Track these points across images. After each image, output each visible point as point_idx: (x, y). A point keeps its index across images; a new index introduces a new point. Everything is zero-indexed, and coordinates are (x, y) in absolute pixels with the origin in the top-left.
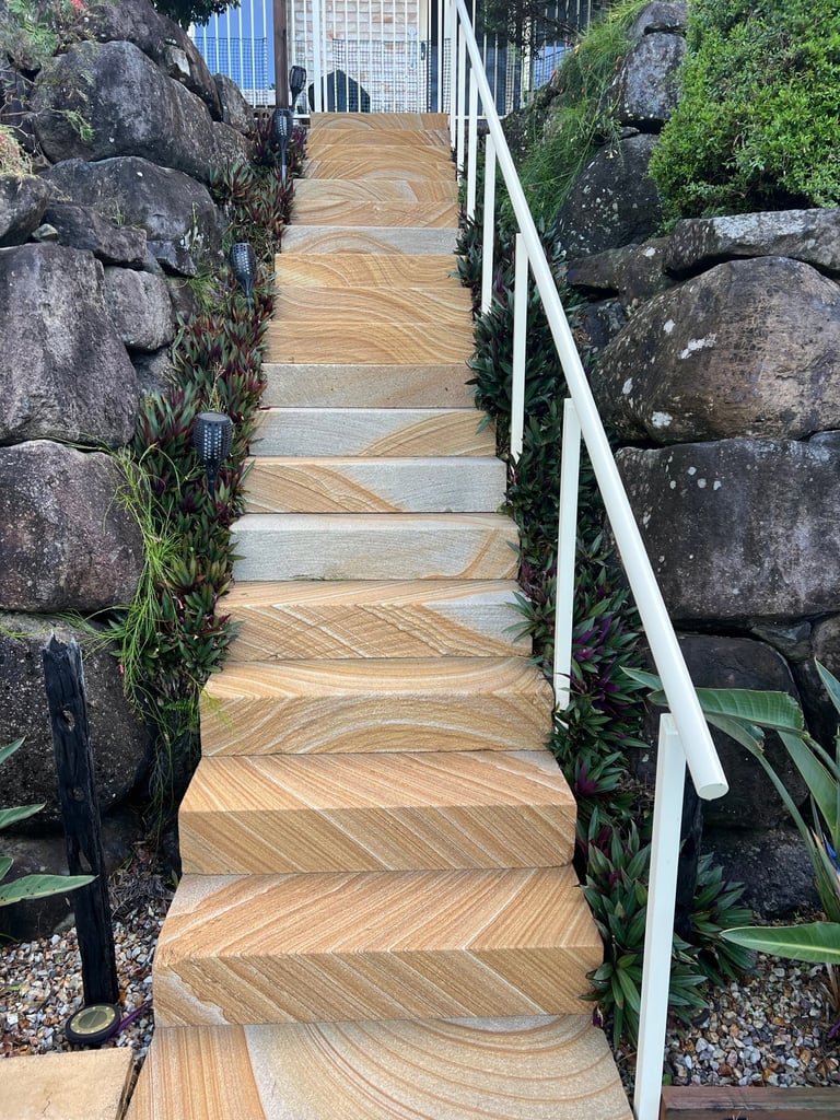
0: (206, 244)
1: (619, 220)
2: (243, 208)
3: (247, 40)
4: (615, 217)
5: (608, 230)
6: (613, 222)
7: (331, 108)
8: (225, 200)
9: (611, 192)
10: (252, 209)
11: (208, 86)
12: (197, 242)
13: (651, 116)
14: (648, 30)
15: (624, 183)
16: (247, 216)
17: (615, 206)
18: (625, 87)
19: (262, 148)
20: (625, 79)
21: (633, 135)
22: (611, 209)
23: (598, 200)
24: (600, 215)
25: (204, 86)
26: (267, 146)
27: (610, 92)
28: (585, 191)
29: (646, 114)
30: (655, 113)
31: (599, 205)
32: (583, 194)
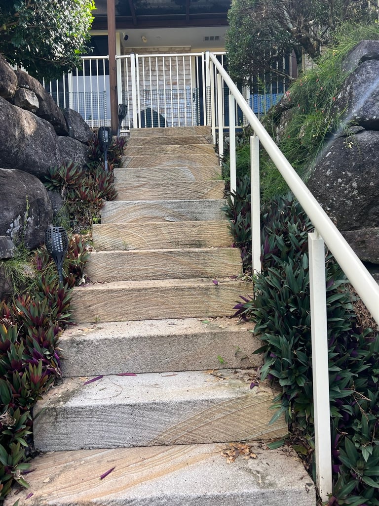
0: (36, 223)
1: (359, 195)
2: (74, 191)
3: (95, 92)
4: (355, 192)
5: (350, 203)
6: (353, 196)
7: (143, 126)
8: (61, 187)
9: (350, 174)
10: (80, 192)
11: (55, 114)
12: (28, 223)
13: (374, 117)
14: (364, 59)
15: (360, 167)
16: (77, 196)
17: (355, 184)
18: (351, 98)
19: (94, 151)
20: (350, 93)
21: (360, 132)
22: (351, 187)
23: (340, 180)
24: (341, 192)
25: (52, 114)
26: (97, 149)
27: (336, 103)
28: (328, 173)
29: (370, 116)
30: (377, 116)
31: (341, 183)
32: (326, 176)
